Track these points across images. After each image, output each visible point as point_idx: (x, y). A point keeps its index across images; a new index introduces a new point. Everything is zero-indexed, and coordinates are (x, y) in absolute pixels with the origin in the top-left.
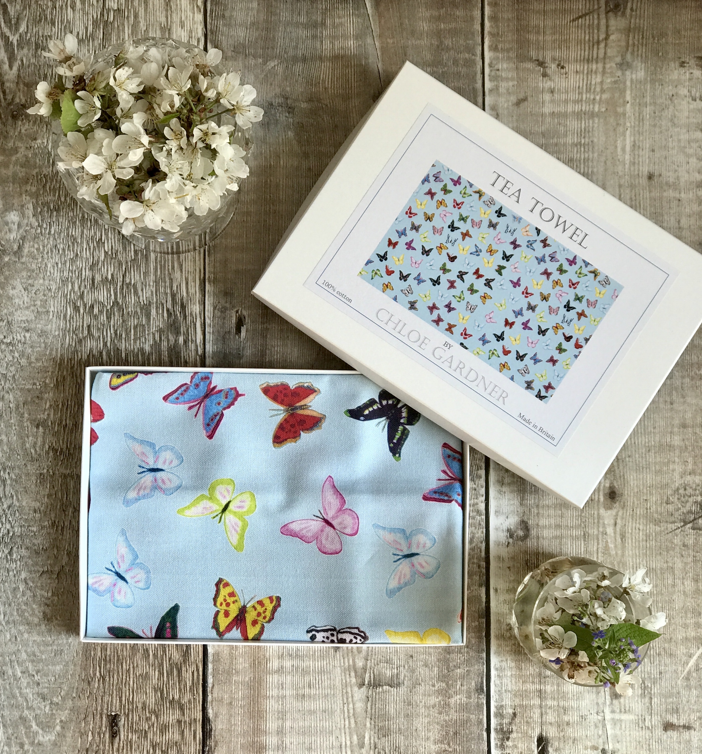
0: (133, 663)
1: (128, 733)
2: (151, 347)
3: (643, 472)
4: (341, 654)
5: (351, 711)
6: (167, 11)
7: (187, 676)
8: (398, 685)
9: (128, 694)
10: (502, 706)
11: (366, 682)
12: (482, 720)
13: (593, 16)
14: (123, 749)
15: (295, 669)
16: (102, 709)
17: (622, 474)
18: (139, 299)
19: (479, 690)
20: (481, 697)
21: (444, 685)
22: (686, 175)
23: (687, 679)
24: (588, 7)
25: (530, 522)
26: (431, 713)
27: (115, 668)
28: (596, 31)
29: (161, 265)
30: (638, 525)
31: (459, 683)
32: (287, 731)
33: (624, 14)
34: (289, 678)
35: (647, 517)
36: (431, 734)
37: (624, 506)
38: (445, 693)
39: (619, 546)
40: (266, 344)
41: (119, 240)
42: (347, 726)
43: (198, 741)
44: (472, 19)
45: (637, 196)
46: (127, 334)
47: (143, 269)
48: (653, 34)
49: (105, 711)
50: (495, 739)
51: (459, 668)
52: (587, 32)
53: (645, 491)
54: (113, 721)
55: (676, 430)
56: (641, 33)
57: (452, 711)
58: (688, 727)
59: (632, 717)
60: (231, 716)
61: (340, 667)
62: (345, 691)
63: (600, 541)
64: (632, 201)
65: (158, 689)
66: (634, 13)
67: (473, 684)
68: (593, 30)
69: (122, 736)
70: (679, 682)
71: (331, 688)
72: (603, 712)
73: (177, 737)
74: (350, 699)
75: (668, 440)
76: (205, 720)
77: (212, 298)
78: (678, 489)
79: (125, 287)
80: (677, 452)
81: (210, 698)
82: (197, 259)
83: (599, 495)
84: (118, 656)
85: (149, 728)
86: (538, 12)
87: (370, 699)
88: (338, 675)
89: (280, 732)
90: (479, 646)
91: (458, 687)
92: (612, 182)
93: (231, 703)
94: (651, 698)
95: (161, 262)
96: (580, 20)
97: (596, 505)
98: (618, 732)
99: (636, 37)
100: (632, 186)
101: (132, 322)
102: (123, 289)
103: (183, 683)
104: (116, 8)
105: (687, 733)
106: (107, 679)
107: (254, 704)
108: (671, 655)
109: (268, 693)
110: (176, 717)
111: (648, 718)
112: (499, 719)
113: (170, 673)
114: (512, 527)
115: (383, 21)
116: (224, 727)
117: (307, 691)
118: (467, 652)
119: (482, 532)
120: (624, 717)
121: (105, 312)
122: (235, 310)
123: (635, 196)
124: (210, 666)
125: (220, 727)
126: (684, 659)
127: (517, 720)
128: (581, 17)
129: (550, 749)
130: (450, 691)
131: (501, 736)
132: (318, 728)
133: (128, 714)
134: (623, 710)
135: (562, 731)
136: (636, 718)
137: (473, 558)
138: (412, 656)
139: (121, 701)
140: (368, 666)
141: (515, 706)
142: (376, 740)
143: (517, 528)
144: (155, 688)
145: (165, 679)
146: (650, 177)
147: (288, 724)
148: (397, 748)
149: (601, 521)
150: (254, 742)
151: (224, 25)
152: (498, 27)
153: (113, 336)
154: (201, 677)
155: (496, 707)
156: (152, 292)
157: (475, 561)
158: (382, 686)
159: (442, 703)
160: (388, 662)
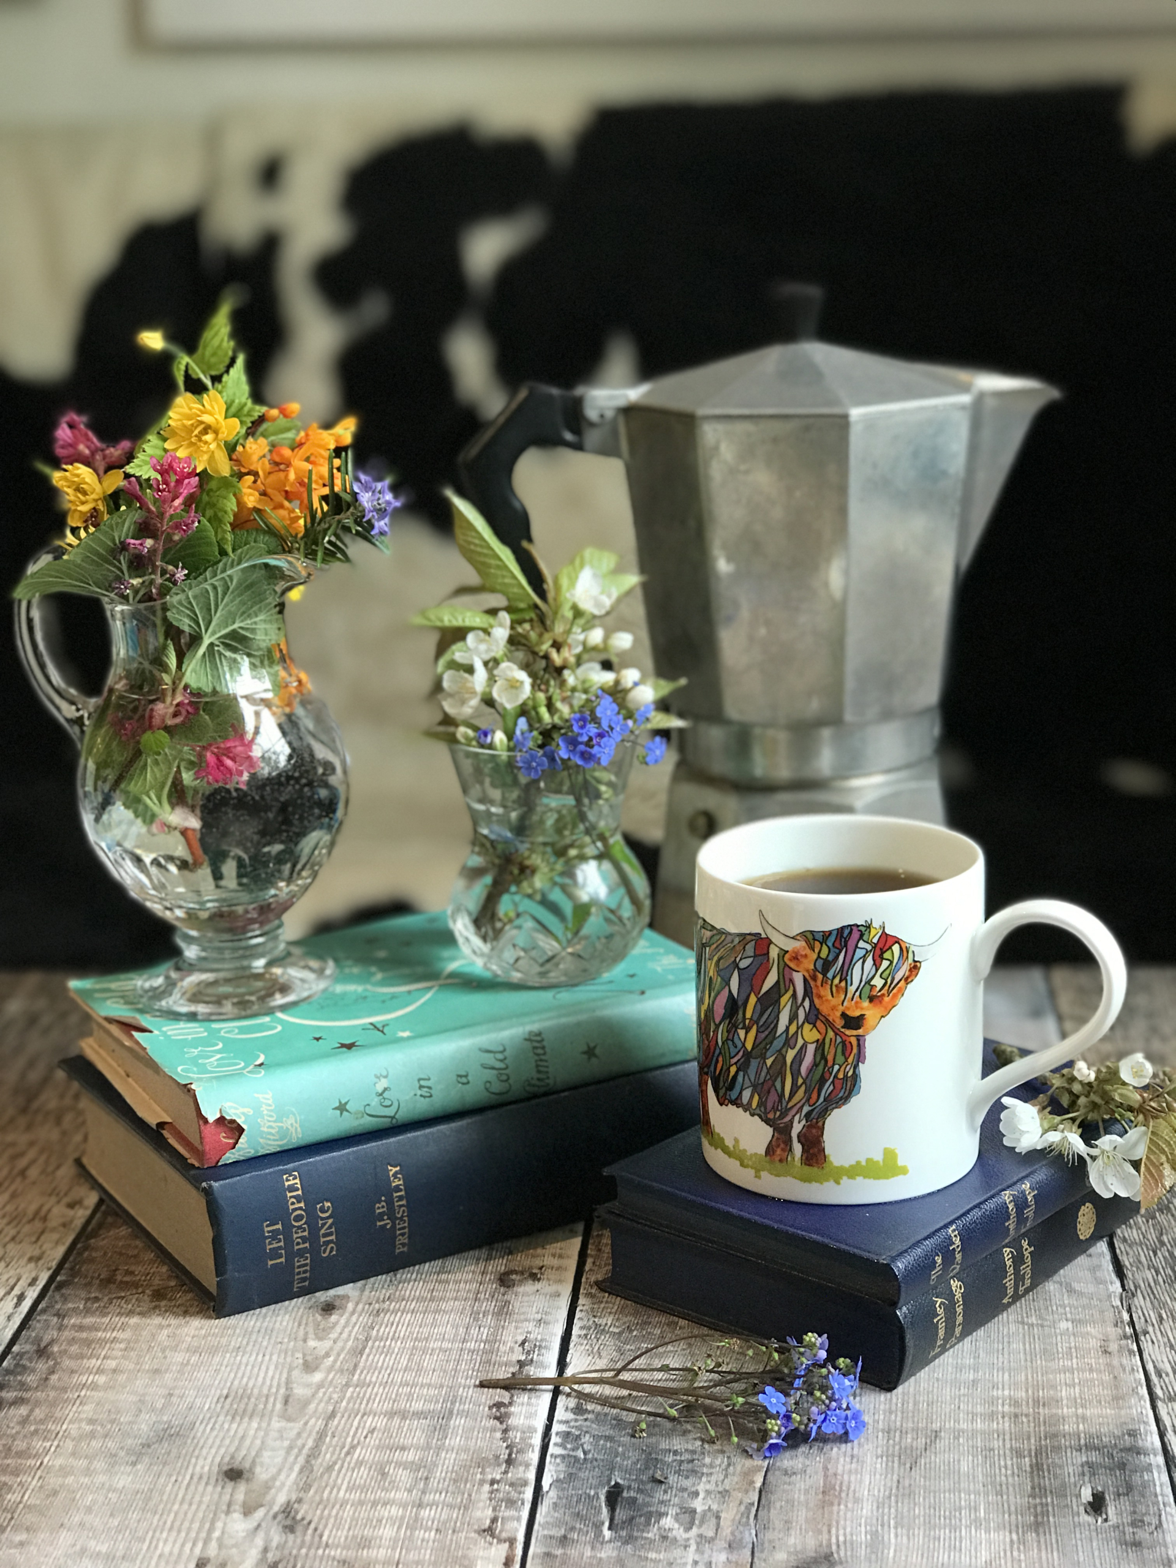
17: (303, 1327)
25: (495, 1286)
75: (194, 1358)
80: (184, 1346)
114: (531, 1282)
122: (1111, 1523)
143: (521, 1281)
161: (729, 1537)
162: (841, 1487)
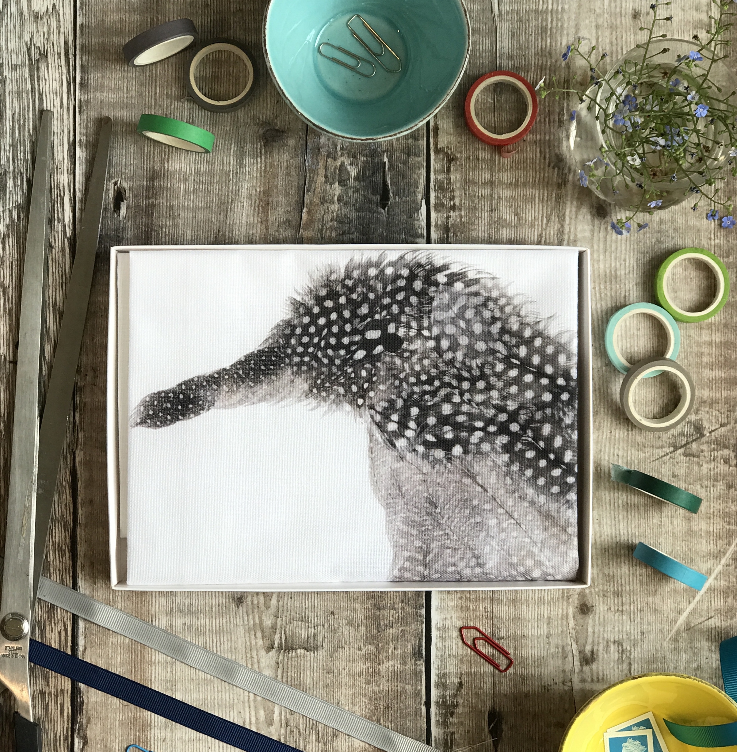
2: (8, 227)
4: (245, 610)
7: (53, 637)
8: (316, 648)
10: (445, 675)
11: (276, 645)
12: (420, 691)
15: (188, 629)
19: (417, 654)
20: (419, 663)
21: (373, 648)
22: (681, 13)
23: (676, 640)
26: (357, 683)
29: (19, 125)
30: (616, 451)
35: (628, 441)
36: (356, 708)
37: (600, 427)
38: (374, 658)
40: (152, 224)
43: (65, 717)
45: (619, 39)
50: (436, 714)
51: (392, 627)
57: (383, 681)
61: (244, 626)
62: (249, 655)
64: (612, 45)
67: (409, 647)
70: (665, 644)
71: (231, 651)
72: (571, 681)
73: (40, 712)
74: (256, 666)
76: (76, 691)
77: (84, 167)
82: (65, 117)
85: (5, 701)
87: (281, 665)
88: (240, 636)
91: (390, 651)
92: (587, 22)
94: (630, 664)
95: (19, 120)
100: (613, 28)
108: (656, 610)
109: (153, 657)
110: (39, 687)
112: (441, 690)
116: (99, 700)
118: (403, 609)
120: (596, 687)
122: (113, 181)
123: (616, 39)
124: (81, 625)
125: (93, 700)
126: (672, 616)
127: (464, 692)
129: (504, 727)
130: (380, 656)
131: (444, 712)
132: (216, 702)
134: (595, 679)
135: (519, 705)
138: (333, 613)
140: (279, 625)
141: (462, 674)
142: (288, 716)
146: (636, 15)
150: (135, 719)
154: (70, 639)
155: (438, 675)
156: (8, 159)
158: (296, 649)
159: (371, 670)
160: (304, 619)
161: (319, 158)
162: (259, 209)
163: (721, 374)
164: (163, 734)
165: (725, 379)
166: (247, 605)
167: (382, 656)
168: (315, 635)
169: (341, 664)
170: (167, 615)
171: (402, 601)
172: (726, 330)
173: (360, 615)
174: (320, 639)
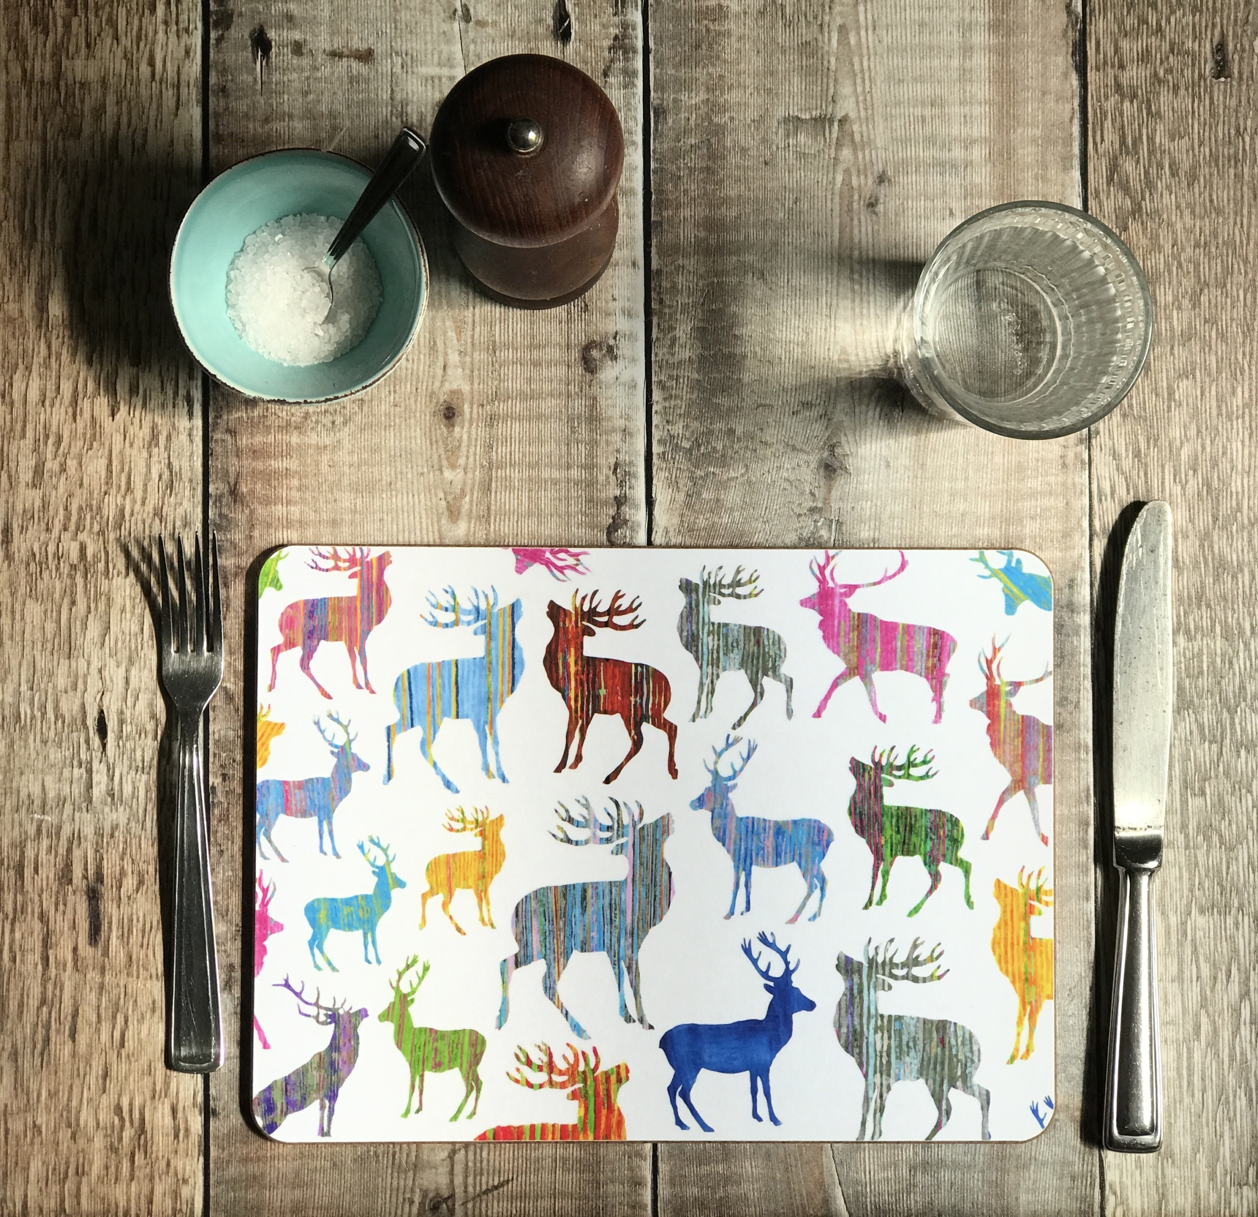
0: (1194, 155)
1: (1200, 51)
3: (401, 450)
5: (859, 81)
6: (1164, 1185)
7: (1111, 136)
8: (786, 120)
9: (1201, 109)
10: (625, 87)
11: (836, 124)
12: (656, 67)
13: (475, 1187)
14: (1206, 27)
15: (946, 145)
16: (1240, 85)
17: (434, 447)
18: (1196, 719)
19: (661, 112)
20: (659, 101)
21: (716, 120)
24: (484, 1205)
25: (580, 370)
26: (735, 77)
27: (1221, 148)
28: (470, 1164)
30: (409, 366)
31: (692, 122)
32: (957, 51)
33: (425, 1193)
34: (955, 131)
36: (736, 46)
37: (431, 397)
38: (713, 107)
39: (439, 333)
41: (1230, 811)
42: (865, 59)
43: (1093, 37)
44: (672, 1183)
46: (1213, 663)
47: (1191, 765)
48: (377, 1162)
49: (1234, 83)
50: (636, 38)
51: (691, 146)
52: (485, 1163)
53: (397, 421)
54: (1222, 69)
55: (347, 517)
56: (397, 1162)
57: (703, 79)
58: (335, 55)
59: (424, 70)
60: (1043, 75)
61: (877, 148)
63: (469, 340)
65: (1155, 115)
66: (408, 1196)
67: (670, 121)
68: (475, 1164)
69: (1208, 46)
70: (348, 123)
71: (891, 116)
73: (1125, 44)
74: (861, 98)
75: (359, 501)
76: (1082, 69)
77: (1082, 720)
78: (345, 423)
79: (1219, 738)
80: (346, 481)
81: (1076, 102)
83: (471, 413)
84: (1217, 166)
85: (1167, 58)
86: (563, 1195)
87: (830, 99)
88: (880, 134)
89: (967, 50)
90: (661, 179)
91: (694, 116)
93: (1044, 94)
94: (392, 99)
96: (496, 1183)
97: (476, 398)
98: (444, 47)
99: (405, 1155)
101: (1205, 682)
102: (1222, 733)
103: (1117, 125)
104: (1245, 1188)
105: (336, 46)
106: (1233, 132)
107: (1008, 93)
109: (987, 110)
110: (1127, 74)
111: (398, 69)
112: (630, 68)
113: (1137, 141)
114: (610, 363)
115: (817, 1174)
116: (1053, 58)
117: (927, 112)
118: (679, 169)
119: (656, 355)
120: (434, 71)
121: (1249, 697)
124: (1076, 150)
125: (1060, 59)
127: (601, 66)
128: (496, 1188)
129: (550, 21)
130: (706, 110)
131: (627, 41)
132: (909, 55)
133: (1200, 79)
134: (437, 81)
136: (415, 70)
137: (671, 315)
138: (766, 163)
139: (1211, 99)
140: (833, 150)
142: (820, 37)
143: (601, 361)
144: (1160, 118)
145: (1144, 131)
147: (955, 63)
148: (788, 24)
149: (468, 372)
150: (1008, 35)
151: (1071, 1164)
152: (631, 1169)
153: (1235, 660)
154: (1090, 133)
155: (634, 85)
157: (667, 310)
158: (811, 119)
159: (718, 93)
163: (275, 464)
164: (974, 16)
165: (269, 457)
166: (872, 173)
167: (704, 110)
168: (788, 136)
169: (755, 101)
170: (972, 162)
171: (679, 177)
172: (269, 519)
173: (733, 159)
174: (781, 132)
